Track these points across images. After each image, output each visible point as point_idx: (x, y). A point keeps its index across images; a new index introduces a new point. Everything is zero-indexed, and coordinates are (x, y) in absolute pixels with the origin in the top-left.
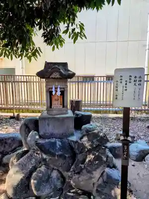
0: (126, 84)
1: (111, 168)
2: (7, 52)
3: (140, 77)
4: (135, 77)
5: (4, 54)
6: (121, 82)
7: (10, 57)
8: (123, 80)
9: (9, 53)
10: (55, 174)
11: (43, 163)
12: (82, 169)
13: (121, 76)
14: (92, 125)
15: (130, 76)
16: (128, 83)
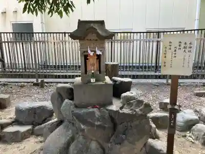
0: (175, 51)
1: (154, 139)
2: (31, 7)
3: (190, 43)
4: (186, 43)
5: (27, 10)
6: (170, 49)
7: (34, 13)
8: (172, 47)
9: (34, 8)
10: (94, 145)
11: (80, 134)
12: (123, 140)
13: (170, 42)
14: (132, 93)
15: (180, 42)
16: (177, 50)
